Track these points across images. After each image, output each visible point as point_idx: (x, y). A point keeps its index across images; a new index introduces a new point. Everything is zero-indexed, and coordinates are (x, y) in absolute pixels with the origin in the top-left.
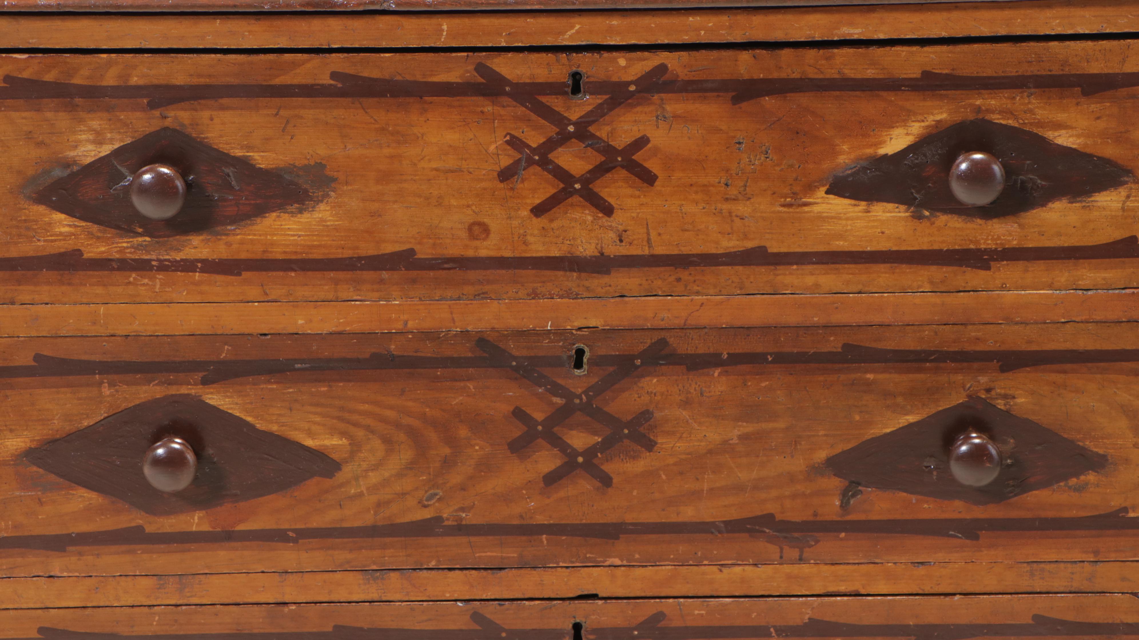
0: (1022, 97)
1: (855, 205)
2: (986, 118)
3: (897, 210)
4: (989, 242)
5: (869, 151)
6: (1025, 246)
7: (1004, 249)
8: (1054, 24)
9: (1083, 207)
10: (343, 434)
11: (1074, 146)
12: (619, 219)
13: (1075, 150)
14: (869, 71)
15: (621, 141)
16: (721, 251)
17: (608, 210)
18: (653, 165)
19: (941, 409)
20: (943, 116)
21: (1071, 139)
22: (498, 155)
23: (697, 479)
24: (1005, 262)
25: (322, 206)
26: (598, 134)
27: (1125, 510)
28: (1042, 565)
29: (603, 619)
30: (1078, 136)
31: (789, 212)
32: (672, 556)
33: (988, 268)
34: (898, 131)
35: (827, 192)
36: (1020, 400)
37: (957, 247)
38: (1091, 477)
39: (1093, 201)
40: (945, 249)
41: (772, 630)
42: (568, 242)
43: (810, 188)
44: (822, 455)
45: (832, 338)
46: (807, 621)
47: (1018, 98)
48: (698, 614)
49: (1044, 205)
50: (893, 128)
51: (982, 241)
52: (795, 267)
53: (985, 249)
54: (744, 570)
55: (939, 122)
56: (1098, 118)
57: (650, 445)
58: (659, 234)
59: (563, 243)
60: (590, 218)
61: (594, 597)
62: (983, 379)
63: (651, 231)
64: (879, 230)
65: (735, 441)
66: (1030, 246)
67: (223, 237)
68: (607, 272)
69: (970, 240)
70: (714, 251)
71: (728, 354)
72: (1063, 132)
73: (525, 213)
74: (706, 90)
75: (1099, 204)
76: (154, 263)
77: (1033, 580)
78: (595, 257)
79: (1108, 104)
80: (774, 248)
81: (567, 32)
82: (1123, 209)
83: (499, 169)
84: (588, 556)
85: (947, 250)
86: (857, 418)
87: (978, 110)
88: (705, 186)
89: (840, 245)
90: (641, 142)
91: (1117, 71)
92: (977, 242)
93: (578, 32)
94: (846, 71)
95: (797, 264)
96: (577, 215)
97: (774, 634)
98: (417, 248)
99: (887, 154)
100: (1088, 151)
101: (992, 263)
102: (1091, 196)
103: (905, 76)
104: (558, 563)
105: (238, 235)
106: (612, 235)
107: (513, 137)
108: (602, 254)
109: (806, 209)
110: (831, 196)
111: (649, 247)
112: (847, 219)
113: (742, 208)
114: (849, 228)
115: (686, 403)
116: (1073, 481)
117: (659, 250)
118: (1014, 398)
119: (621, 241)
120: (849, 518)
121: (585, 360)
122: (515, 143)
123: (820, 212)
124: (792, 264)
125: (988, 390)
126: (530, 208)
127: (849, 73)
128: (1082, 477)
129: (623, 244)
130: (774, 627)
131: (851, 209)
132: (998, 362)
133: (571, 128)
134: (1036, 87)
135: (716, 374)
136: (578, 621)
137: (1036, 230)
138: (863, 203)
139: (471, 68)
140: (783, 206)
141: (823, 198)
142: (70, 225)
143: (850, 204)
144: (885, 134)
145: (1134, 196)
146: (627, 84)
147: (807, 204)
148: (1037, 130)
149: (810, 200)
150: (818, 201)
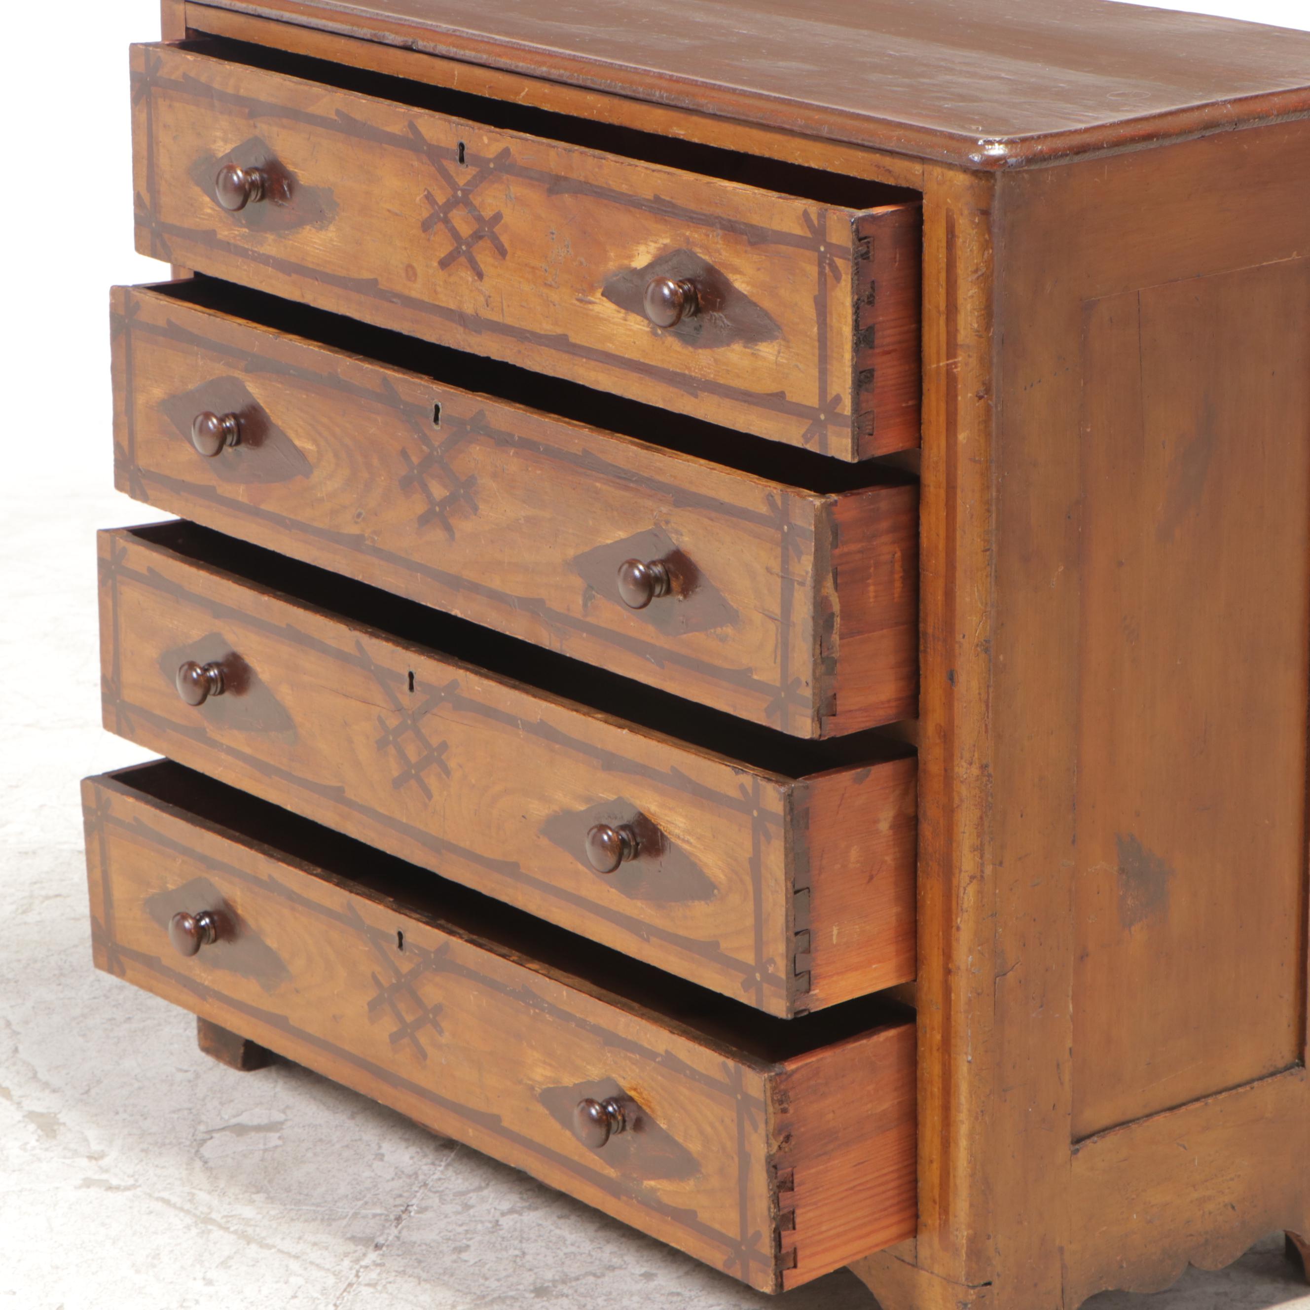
0: (713, 236)
1: (619, 312)
2: (693, 250)
3: (642, 323)
4: (697, 371)
5: (626, 262)
6: (718, 381)
7: (707, 380)
9: (752, 353)
11: (745, 293)
12: (486, 286)
13: (745, 296)
15: (487, 214)
16: (542, 332)
17: (480, 275)
18: (505, 239)
19: (639, 531)
20: (667, 241)
21: (744, 285)
22: (421, 207)
23: (501, 551)
24: (706, 394)
25: (332, 228)
26: (474, 202)
29: (425, 673)
30: (748, 283)
31: (581, 307)
33: (696, 396)
34: (642, 248)
35: (603, 295)
36: (686, 539)
37: (678, 370)
39: (758, 349)
40: (671, 369)
42: (458, 298)
43: (592, 289)
44: (571, 552)
47: (711, 236)
48: (477, 690)
49: (728, 345)
50: (639, 243)
51: (693, 369)
52: (584, 360)
53: (695, 377)
55: (665, 245)
56: (759, 269)
57: (475, 509)
58: (508, 306)
59: (455, 298)
60: (470, 279)
62: (664, 509)
63: (504, 302)
64: (632, 340)
65: (522, 521)
66: (721, 382)
67: (283, 240)
68: (479, 332)
69: (686, 366)
70: (538, 331)
71: (518, 436)
72: (738, 277)
73: (435, 264)
74: (531, 178)
75: (762, 353)
76: (250, 253)
78: (472, 315)
79: (763, 257)
80: (574, 339)
82: (777, 363)
83: (421, 220)
85: (672, 371)
87: (687, 240)
88: (533, 268)
89: (610, 347)
90: (497, 217)
92: (689, 368)
95: (586, 358)
96: (463, 274)
97: (520, 727)
98: (379, 279)
99: (636, 268)
100: (754, 299)
101: (699, 392)
102: (756, 345)
105: (289, 240)
106: (482, 299)
107: (429, 192)
108: (477, 315)
109: (590, 307)
110: (604, 299)
111: (503, 316)
112: (614, 323)
113: (554, 296)
114: (615, 332)
115: (494, 476)
117: (509, 321)
118: (681, 534)
119: (488, 306)
120: (588, 619)
121: (440, 417)
122: (429, 198)
123: (598, 312)
124: (582, 357)
125: (667, 522)
126: (438, 260)
129: (489, 309)
131: (616, 314)
133: (460, 193)
134: (721, 228)
135: (511, 454)
136: (411, 670)
137: (724, 367)
138: (623, 311)
140: (578, 300)
141: (600, 299)
142: (212, 208)
143: (615, 310)
144: (635, 248)
145: (783, 353)
146: (489, 161)
147: (591, 303)
148: (723, 270)
149: (592, 299)
150: (597, 301)
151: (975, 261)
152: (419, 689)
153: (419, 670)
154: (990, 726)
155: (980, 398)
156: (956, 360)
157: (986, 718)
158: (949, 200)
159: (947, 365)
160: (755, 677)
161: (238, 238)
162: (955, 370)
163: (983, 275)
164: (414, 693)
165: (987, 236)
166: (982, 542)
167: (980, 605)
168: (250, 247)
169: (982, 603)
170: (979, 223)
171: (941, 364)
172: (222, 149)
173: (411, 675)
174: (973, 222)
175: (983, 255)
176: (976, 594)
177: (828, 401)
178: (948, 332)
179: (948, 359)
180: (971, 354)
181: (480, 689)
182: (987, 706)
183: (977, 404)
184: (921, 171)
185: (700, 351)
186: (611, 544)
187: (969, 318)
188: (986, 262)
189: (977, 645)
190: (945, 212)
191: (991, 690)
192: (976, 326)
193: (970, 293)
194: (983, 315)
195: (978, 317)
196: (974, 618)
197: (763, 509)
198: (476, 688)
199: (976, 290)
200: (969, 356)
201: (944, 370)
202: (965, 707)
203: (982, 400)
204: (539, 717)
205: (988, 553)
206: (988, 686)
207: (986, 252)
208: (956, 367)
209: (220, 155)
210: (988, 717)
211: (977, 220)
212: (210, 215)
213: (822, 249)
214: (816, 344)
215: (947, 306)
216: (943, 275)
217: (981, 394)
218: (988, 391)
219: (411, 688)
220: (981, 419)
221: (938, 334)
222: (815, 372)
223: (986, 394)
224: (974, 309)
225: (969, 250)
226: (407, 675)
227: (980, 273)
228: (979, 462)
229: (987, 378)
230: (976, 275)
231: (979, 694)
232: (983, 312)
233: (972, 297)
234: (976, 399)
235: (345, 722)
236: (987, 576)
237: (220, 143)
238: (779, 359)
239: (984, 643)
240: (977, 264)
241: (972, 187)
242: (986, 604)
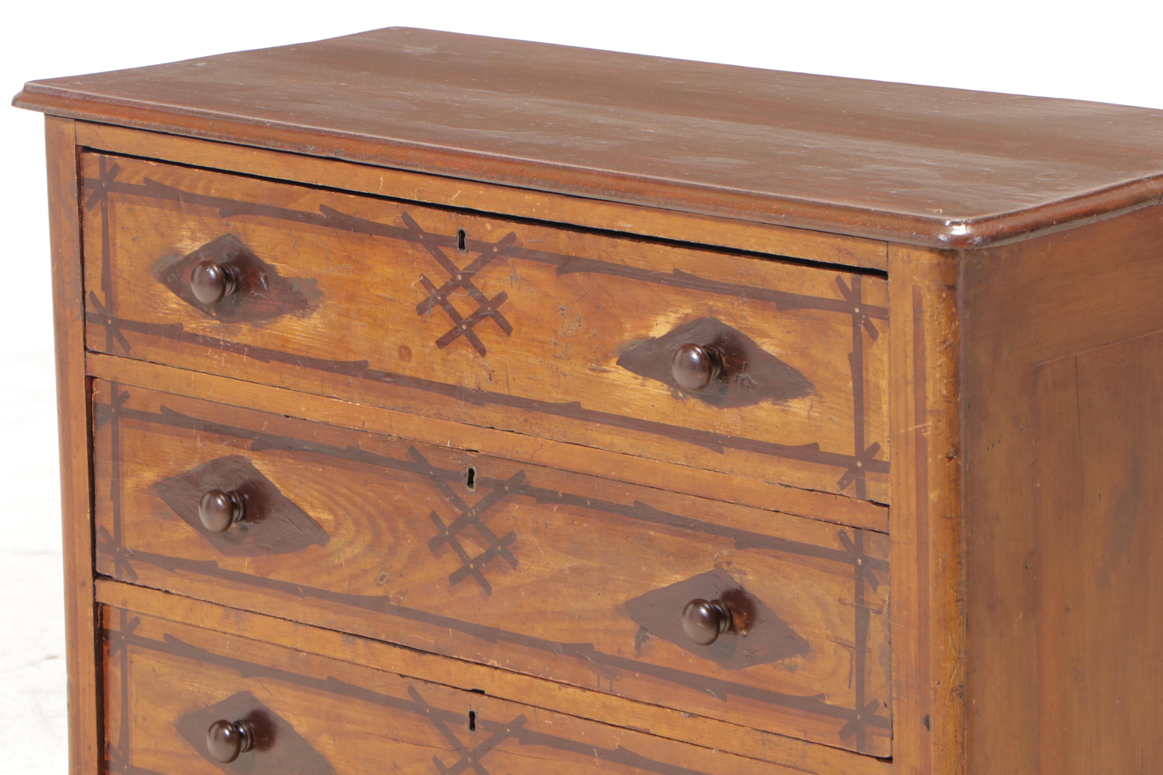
0: (738, 304)
1: (636, 378)
2: (717, 317)
3: (662, 388)
4: (722, 428)
5: (643, 332)
6: (745, 437)
7: (732, 437)
8: (752, 242)
9: (782, 410)
10: (331, 511)
11: (774, 354)
12: (489, 361)
13: (774, 357)
14: (640, 262)
15: (490, 294)
16: (552, 401)
17: (483, 352)
18: (510, 318)
19: (698, 573)
20: (688, 311)
21: (772, 348)
22: (416, 291)
23: (544, 601)
24: (732, 449)
25: (315, 315)
26: (476, 285)
27: (822, 696)
28: (770, 736)
29: (488, 712)
30: (777, 346)
31: (593, 376)
32: (529, 667)
33: (722, 452)
34: (661, 319)
35: (618, 363)
36: (750, 577)
37: (701, 429)
38: (798, 660)
39: (788, 406)
40: (694, 429)
41: (595, 750)
42: (458, 374)
43: (606, 358)
44: (622, 598)
45: (627, 494)
46: (617, 748)
47: (736, 304)
48: (548, 723)
49: (756, 403)
50: (658, 315)
51: (717, 427)
52: (598, 425)
53: (720, 434)
54: (574, 692)
55: (686, 315)
56: (788, 332)
57: (514, 564)
58: (514, 379)
59: (455, 374)
60: (471, 356)
61: (482, 692)
62: (725, 552)
63: (509, 375)
64: (651, 403)
65: (567, 572)
66: (749, 438)
67: (260, 330)
68: (482, 405)
69: (710, 425)
70: (547, 400)
71: (562, 493)
72: (766, 340)
73: (432, 344)
74: (539, 260)
75: (793, 409)
76: (222, 343)
77: (764, 749)
78: (474, 390)
79: (794, 321)
80: (586, 405)
81: (453, 195)
82: (809, 417)
83: (417, 304)
84: (477, 653)
85: (695, 430)
86: (644, 569)
87: (710, 309)
88: (541, 342)
89: (627, 411)
90: (501, 298)
91: (798, 293)
92: (714, 427)
93: (459, 196)
94: (626, 260)
95: (600, 422)
96: (463, 352)
97: (596, 755)
98: (369, 360)
99: (655, 337)
100: (784, 360)
101: (725, 448)
102: (787, 402)
103: (663, 271)
104: (459, 655)
105: (268, 329)
106: (485, 373)
107: (425, 278)
108: (479, 388)
109: (605, 375)
110: (620, 367)
111: (508, 388)
112: (631, 389)
113: (565, 367)
114: (632, 397)
115: (536, 531)
116: (787, 661)
117: (515, 393)
118: (745, 574)
119: (491, 379)
120: (642, 659)
121: (474, 480)
122: (426, 283)
123: (613, 380)
124: (596, 422)
125: (729, 564)
126: (435, 340)
127: (629, 262)
128: (793, 659)
129: (492, 382)
130: (597, 748)
131: (633, 381)
132: (735, 539)
133: (459, 277)
134: (748, 297)
135: (555, 510)
136: (472, 710)
137: (752, 424)
138: (640, 377)
139: (399, 215)
140: (590, 369)
141: (615, 367)
142: (177, 303)
143: (632, 377)
144: (653, 319)
145: (816, 407)
146: (492, 246)
147: (605, 371)
148: (749, 335)
149: (607, 368)
150: (612, 369)
151: (943, 333)
152: (481, 727)
153: (482, 709)
154: (965, 767)
155: (950, 459)
156: (925, 425)
157: (962, 760)
158: (915, 278)
159: (916, 429)
160: (828, 702)
161: (207, 330)
162: (925, 434)
163: (950, 345)
164: (476, 732)
165: (954, 310)
166: (955, 594)
167: (954, 652)
168: (221, 338)
169: (956, 650)
170: (945, 298)
171: (910, 429)
172: (190, 247)
173: (472, 715)
174: (940, 297)
175: (951, 326)
176: (950, 642)
177: (865, 450)
178: (916, 399)
179: (916, 424)
180: (940, 418)
181: (550, 722)
182: (963, 748)
183: (947, 465)
184: (885, 252)
185: (725, 410)
186: (667, 587)
187: (938, 386)
188: (953, 333)
189: (952, 691)
190: (911, 289)
191: (966, 732)
192: (945, 392)
193: (939, 363)
194: (952, 382)
195: (947, 384)
196: (949, 665)
197: (835, 545)
198: (546, 721)
199: (945, 360)
200: (939, 421)
201: (912, 435)
202: (942, 750)
203: (952, 461)
204: (617, 744)
205: (960, 603)
206: (963, 729)
207: (953, 324)
208: (925, 431)
209: (187, 253)
210: (964, 759)
211: (944, 295)
212: (176, 311)
213: (857, 310)
214: (852, 398)
215: (915, 376)
216: (910, 348)
217: (951, 455)
218: (957, 452)
219: (472, 726)
220: (951, 479)
221: (906, 402)
222: (851, 424)
223: (956, 455)
224: (943, 377)
225: (937, 323)
226: (467, 714)
227: (948, 343)
228: (951, 518)
229: (957, 440)
230: (945, 346)
231: (956, 737)
232: (951, 380)
233: (941, 366)
234: (947, 460)
235: (396, 766)
236: (960, 625)
237: (188, 242)
238: (811, 413)
239: (959, 688)
240: (945, 336)
241: (939, 265)
242: (960, 651)
